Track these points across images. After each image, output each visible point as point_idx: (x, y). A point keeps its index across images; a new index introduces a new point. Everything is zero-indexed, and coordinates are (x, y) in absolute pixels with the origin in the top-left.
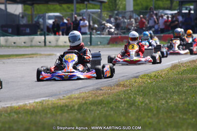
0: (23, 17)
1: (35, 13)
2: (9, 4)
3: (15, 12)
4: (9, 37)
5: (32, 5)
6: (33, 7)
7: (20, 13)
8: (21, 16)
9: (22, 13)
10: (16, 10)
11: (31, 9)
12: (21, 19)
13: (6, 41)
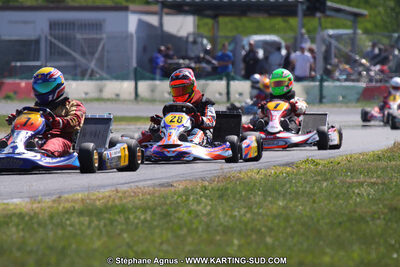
0: (195, 42)
1: (221, 34)
2: (168, 14)
3: (179, 31)
4: (157, 82)
5: (215, 17)
6: (218, 22)
7: (189, 35)
8: (191, 39)
9: (194, 34)
10: (181, 27)
11: (213, 25)
12: (190, 46)
13: (153, 90)
